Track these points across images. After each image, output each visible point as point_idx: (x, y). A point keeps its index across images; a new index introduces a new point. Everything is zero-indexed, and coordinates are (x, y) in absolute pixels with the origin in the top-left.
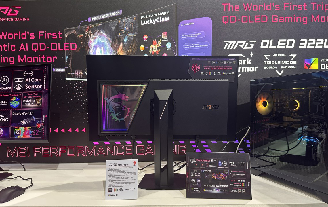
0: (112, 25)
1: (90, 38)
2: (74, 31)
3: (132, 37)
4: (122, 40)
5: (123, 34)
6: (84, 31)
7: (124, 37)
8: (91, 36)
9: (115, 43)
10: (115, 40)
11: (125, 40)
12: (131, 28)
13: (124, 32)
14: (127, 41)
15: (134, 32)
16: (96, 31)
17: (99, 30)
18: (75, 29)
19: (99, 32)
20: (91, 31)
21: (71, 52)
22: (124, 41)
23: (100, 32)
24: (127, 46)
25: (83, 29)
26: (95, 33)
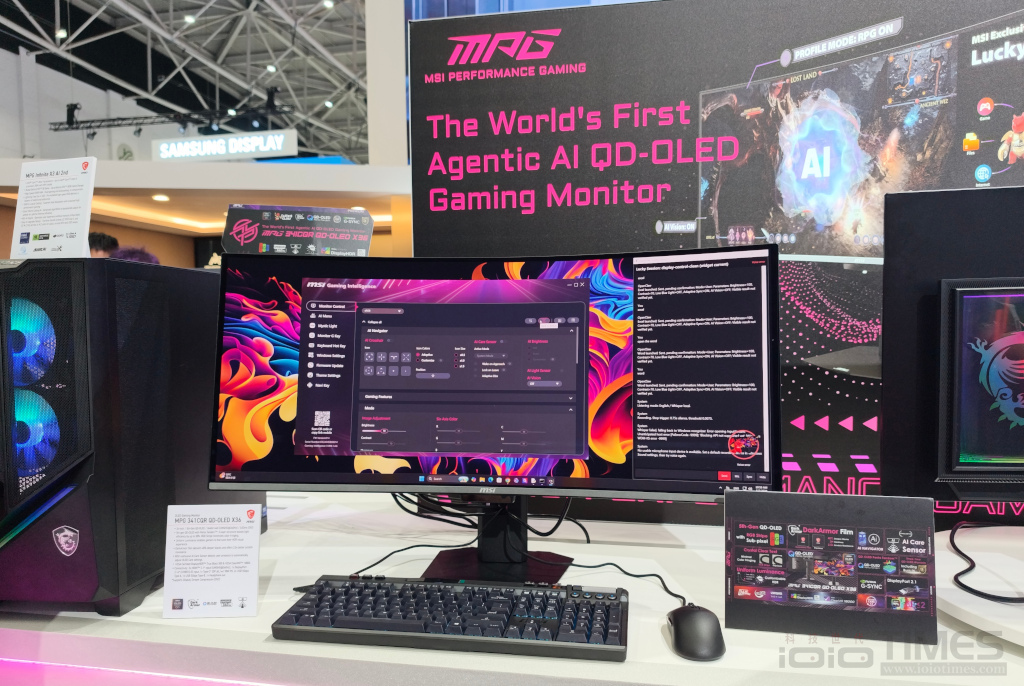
0: (864, 71)
1: (785, 117)
2: (731, 98)
3: (933, 108)
4: (898, 118)
5: (904, 100)
6: (765, 95)
7: (906, 110)
8: (787, 113)
9: (872, 130)
10: (872, 121)
11: (911, 120)
12: (934, 78)
13: (905, 93)
14: (917, 123)
15: (944, 90)
16: (806, 93)
17: (816, 92)
18: (734, 91)
19: (816, 98)
20: (788, 95)
21: (717, 166)
22: (902, 124)
23: (820, 97)
24: (913, 138)
25: (762, 90)
26: (804, 101)
